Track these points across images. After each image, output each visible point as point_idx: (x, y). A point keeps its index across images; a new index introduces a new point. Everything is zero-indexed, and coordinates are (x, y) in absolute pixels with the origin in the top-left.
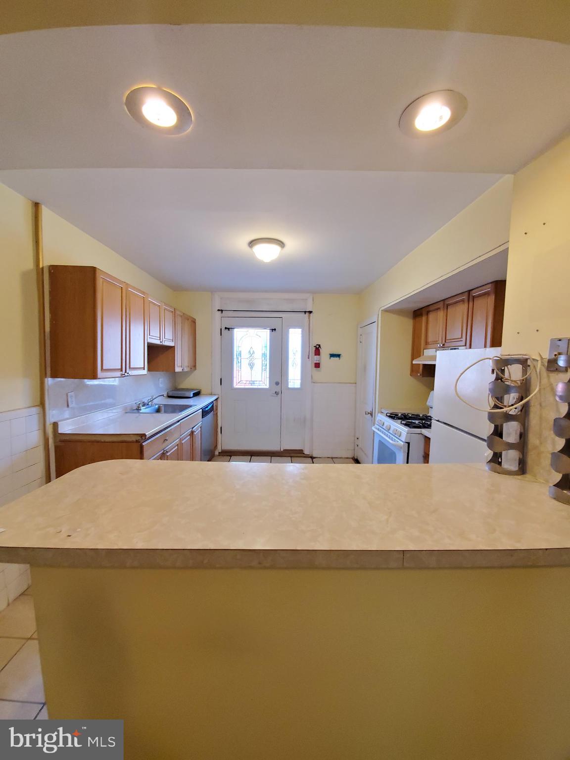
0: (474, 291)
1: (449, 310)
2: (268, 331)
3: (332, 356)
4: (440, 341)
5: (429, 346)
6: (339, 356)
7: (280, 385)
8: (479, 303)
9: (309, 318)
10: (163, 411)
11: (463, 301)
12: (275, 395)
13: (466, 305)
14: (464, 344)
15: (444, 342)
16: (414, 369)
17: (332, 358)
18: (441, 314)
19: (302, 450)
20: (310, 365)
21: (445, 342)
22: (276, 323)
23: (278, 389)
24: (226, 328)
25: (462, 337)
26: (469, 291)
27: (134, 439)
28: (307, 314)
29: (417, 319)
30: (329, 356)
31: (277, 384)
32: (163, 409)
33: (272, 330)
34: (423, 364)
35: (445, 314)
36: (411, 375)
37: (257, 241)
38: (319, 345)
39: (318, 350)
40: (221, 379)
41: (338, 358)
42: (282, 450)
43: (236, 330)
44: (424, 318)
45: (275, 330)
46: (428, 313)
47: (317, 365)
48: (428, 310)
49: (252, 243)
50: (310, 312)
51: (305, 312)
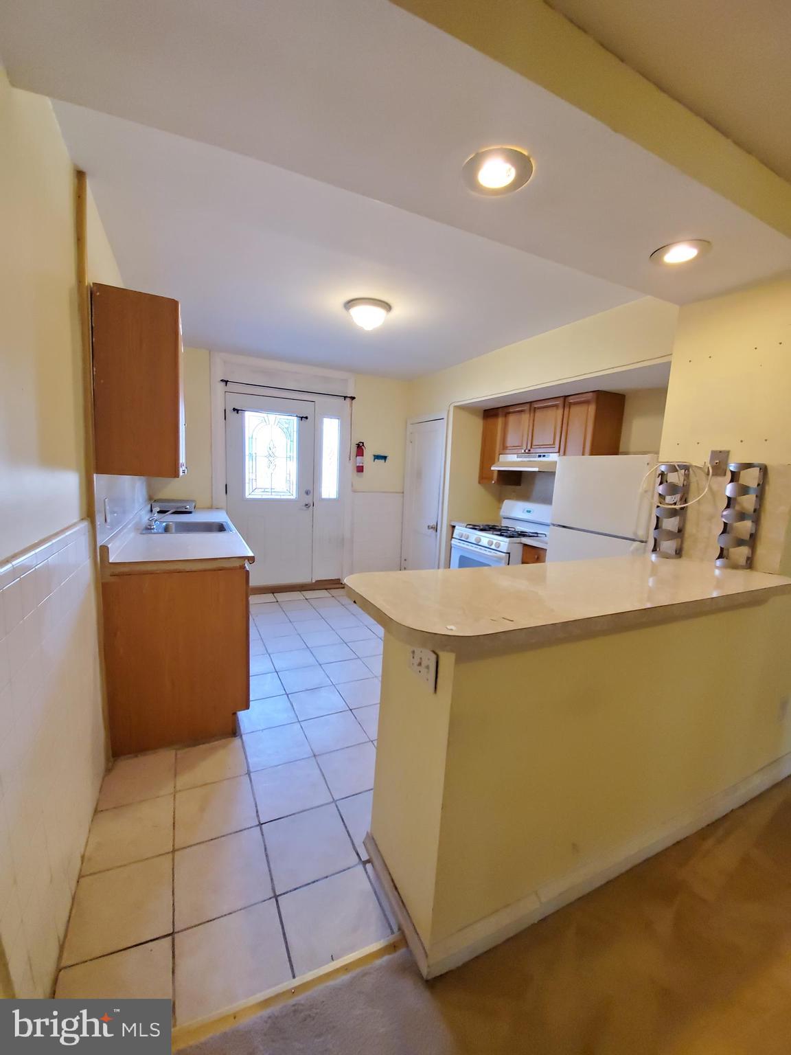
0: (571, 397)
1: (537, 414)
2: (295, 420)
3: (377, 457)
4: (525, 447)
5: (508, 451)
6: (385, 458)
7: (311, 494)
8: (576, 410)
9: (351, 406)
10: (174, 530)
11: (556, 406)
12: (305, 508)
13: (560, 412)
14: (557, 451)
15: (529, 448)
16: (484, 476)
17: (376, 460)
18: (525, 418)
19: (339, 580)
20: (351, 468)
21: (531, 448)
22: (306, 409)
23: (308, 499)
24: (234, 409)
25: (554, 444)
26: (566, 397)
27: (237, 564)
28: (348, 400)
29: (491, 421)
30: (373, 458)
31: (307, 493)
32: (173, 528)
33: (302, 418)
34: (499, 471)
35: (532, 418)
36: (479, 483)
37: (357, 301)
38: (363, 443)
39: (360, 449)
40: (226, 485)
41: (383, 461)
42: (314, 581)
43: (247, 414)
44: (500, 421)
45: (306, 418)
46: (507, 414)
47: (360, 469)
48: (508, 411)
49: (350, 304)
50: (353, 398)
51: (345, 397)
